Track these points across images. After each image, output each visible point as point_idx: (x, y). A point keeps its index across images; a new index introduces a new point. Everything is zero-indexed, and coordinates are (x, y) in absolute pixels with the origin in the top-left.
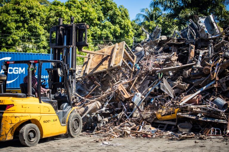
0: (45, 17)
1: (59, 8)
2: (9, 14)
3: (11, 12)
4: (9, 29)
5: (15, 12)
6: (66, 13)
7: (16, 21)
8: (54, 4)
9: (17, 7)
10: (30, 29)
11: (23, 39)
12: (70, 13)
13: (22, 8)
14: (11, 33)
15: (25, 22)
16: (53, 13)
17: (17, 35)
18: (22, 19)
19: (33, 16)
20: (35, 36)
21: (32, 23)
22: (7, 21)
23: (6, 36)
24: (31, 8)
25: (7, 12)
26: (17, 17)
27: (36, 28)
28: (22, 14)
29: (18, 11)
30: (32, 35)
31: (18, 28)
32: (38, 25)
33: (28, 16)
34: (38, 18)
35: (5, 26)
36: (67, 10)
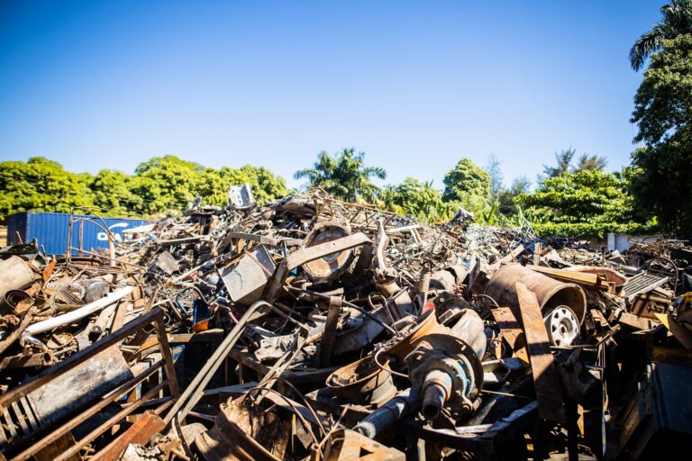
0: (194, 185)
1: (211, 175)
2: (154, 179)
3: (156, 177)
4: (152, 194)
5: (161, 177)
6: (217, 181)
7: (161, 187)
8: (208, 172)
9: (163, 172)
10: (176, 196)
11: (169, 205)
12: (221, 181)
13: (169, 173)
14: (154, 199)
15: (172, 187)
16: (204, 181)
17: (161, 201)
18: (168, 184)
19: (181, 182)
20: (182, 202)
21: (179, 189)
22: (150, 186)
23: (149, 202)
24: (179, 174)
25: (152, 177)
26: (164, 183)
27: (184, 195)
28: (169, 180)
29: (164, 177)
30: (180, 202)
31: (163, 194)
32: (186, 191)
33: (174, 182)
34: (187, 185)
35: (148, 191)
36: (219, 178)
